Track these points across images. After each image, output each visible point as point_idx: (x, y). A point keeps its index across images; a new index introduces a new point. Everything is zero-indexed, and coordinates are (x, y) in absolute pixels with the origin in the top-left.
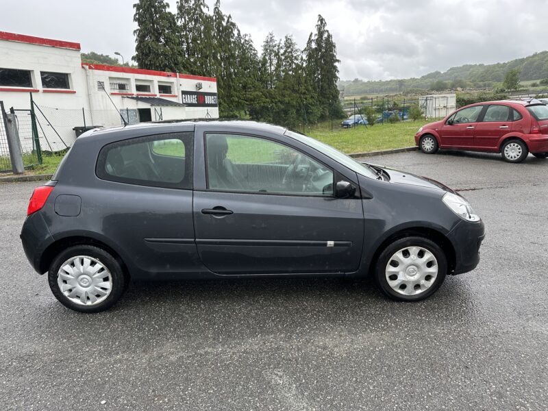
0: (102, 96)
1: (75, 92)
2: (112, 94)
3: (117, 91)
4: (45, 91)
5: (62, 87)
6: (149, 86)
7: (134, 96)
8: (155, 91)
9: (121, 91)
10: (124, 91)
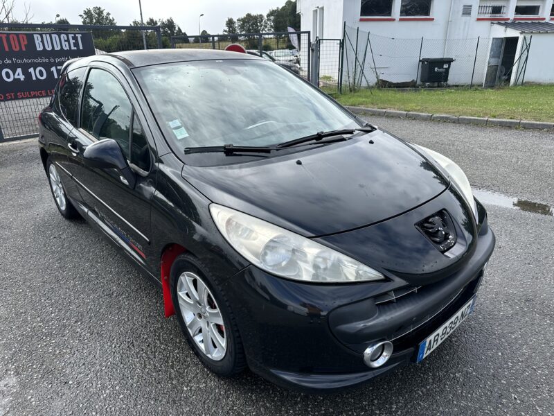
0: (465, 23)
1: (433, 19)
2: (478, 19)
3: (487, 16)
4: (401, 20)
5: (421, 15)
6: (538, 7)
7: (509, 21)
8: (545, 13)
9: (494, 15)
10: (498, 16)
